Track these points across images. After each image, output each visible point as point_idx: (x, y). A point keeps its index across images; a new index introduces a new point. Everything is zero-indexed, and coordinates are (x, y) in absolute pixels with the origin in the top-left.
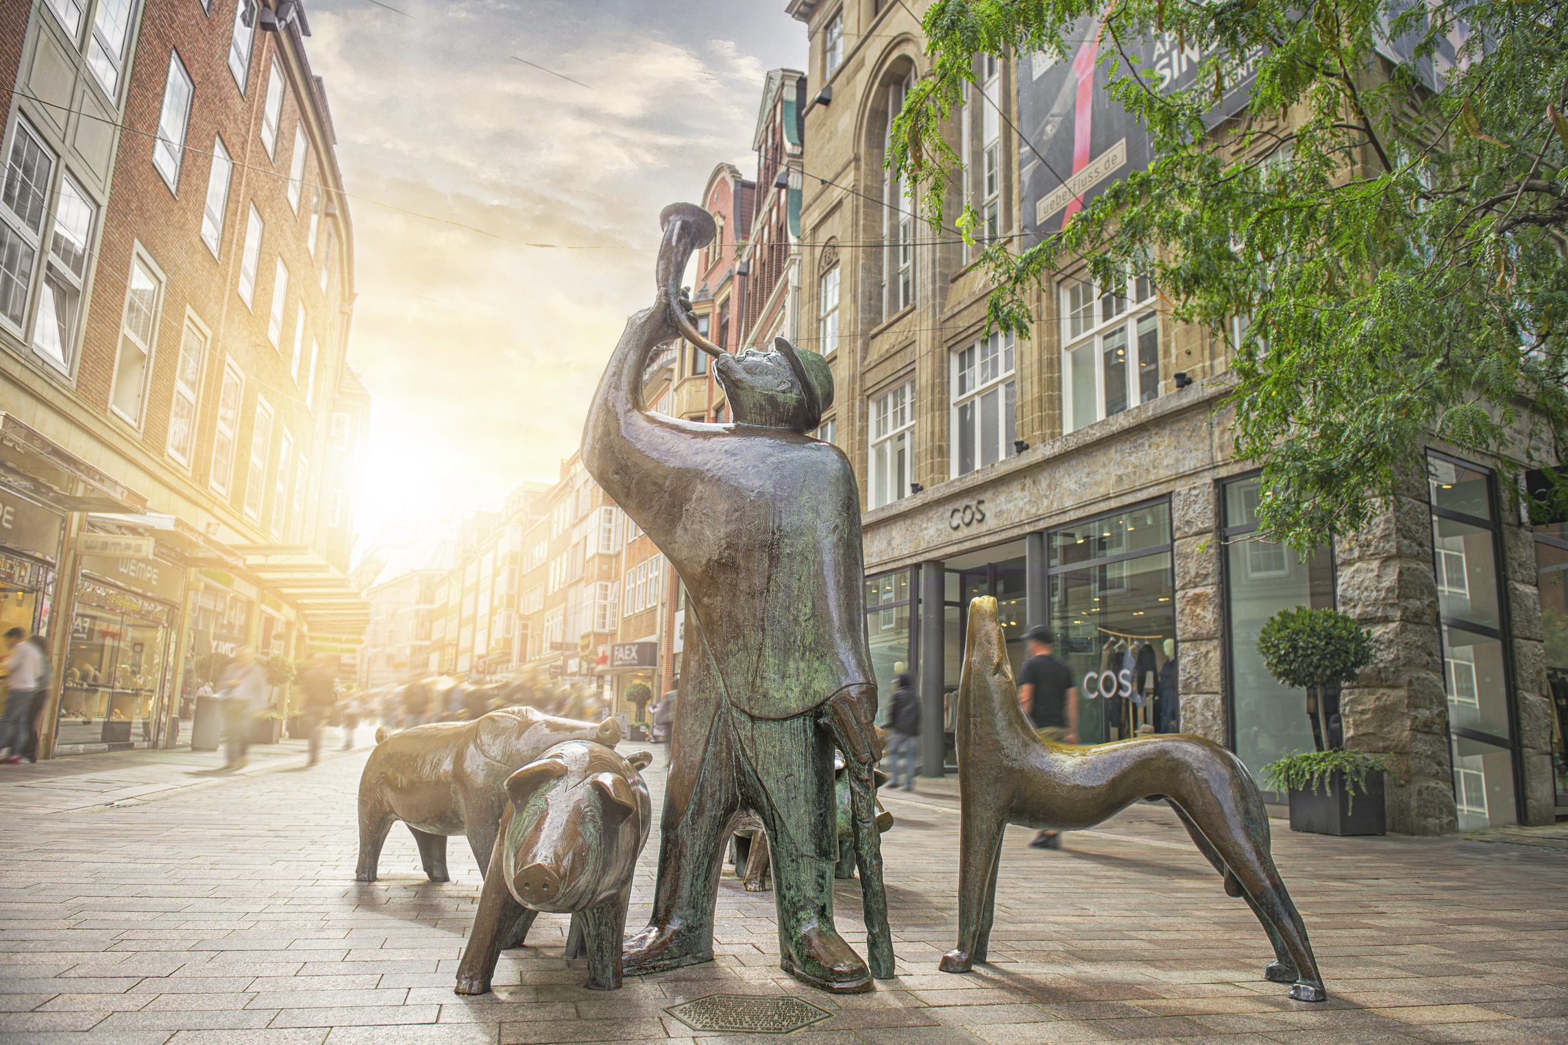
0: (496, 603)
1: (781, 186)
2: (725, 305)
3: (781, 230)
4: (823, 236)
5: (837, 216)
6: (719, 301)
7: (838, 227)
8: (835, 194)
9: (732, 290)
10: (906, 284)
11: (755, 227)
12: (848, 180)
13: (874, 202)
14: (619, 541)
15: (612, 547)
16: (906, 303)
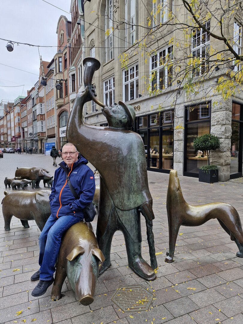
0: (16, 124)
1: (78, 24)
2: (65, 54)
3: (79, 36)
4: (90, 38)
5: (94, 33)
6: (64, 53)
7: (94, 36)
8: (93, 28)
9: (67, 50)
10: (111, 52)
11: (72, 35)
12: (96, 24)
13: (103, 30)
14: (44, 111)
15: (43, 113)
16: (111, 58)
